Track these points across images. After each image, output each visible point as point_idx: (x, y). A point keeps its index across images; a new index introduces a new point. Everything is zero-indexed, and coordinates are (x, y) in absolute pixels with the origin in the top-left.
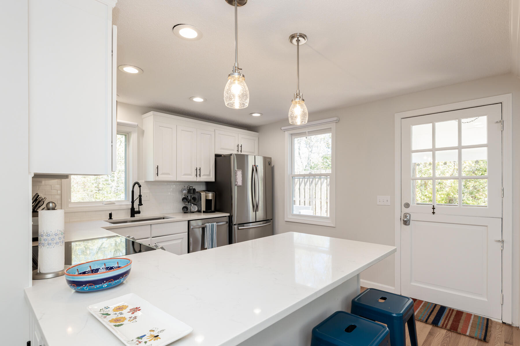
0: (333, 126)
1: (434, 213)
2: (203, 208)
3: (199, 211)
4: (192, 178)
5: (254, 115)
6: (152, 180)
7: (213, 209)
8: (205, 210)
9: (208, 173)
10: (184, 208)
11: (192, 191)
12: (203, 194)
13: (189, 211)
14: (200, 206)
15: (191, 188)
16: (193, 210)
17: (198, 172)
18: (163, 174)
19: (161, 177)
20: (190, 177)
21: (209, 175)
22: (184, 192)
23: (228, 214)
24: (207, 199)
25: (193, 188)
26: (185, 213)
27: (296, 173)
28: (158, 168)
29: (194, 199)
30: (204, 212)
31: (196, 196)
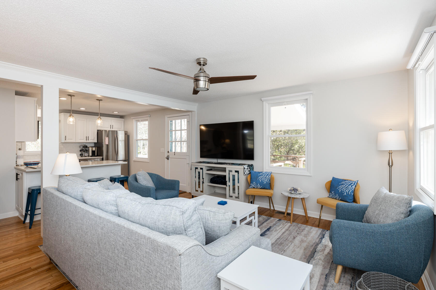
0: (149, 118)
1: (175, 155)
2: (91, 154)
3: (89, 156)
4: (84, 141)
5: (114, 112)
6: (63, 142)
7: (96, 155)
8: (91, 155)
9: (93, 139)
10: (80, 155)
11: (85, 147)
12: (90, 149)
13: (84, 156)
14: (89, 154)
15: (85, 145)
16: (86, 155)
17: (87, 138)
18: (69, 139)
19: (67, 141)
20: (83, 140)
21: (94, 139)
22: (81, 147)
23: (102, 157)
24: (92, 150)
25: (86, 145)
26: (81, 157)
27: (138, 139)
28: (66, 137)
29: (86, 150)
30: (91, 156)
31: (87, 149)
